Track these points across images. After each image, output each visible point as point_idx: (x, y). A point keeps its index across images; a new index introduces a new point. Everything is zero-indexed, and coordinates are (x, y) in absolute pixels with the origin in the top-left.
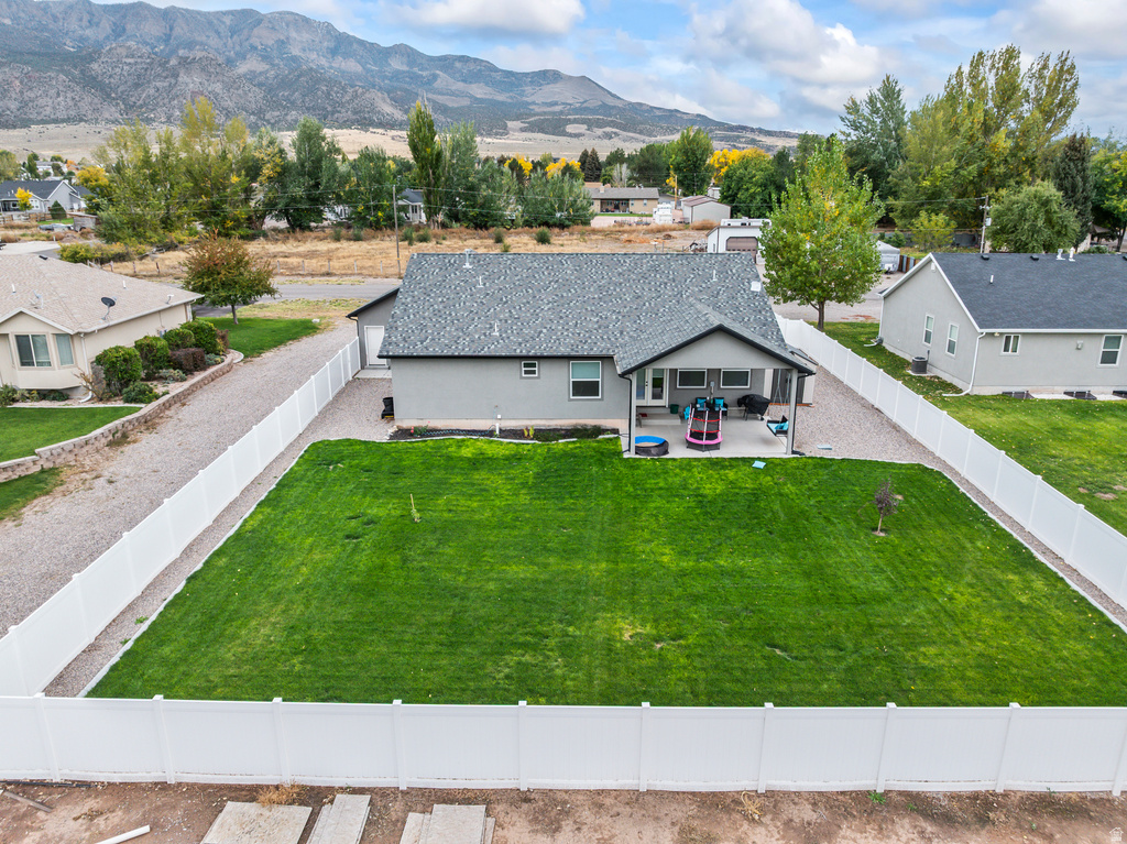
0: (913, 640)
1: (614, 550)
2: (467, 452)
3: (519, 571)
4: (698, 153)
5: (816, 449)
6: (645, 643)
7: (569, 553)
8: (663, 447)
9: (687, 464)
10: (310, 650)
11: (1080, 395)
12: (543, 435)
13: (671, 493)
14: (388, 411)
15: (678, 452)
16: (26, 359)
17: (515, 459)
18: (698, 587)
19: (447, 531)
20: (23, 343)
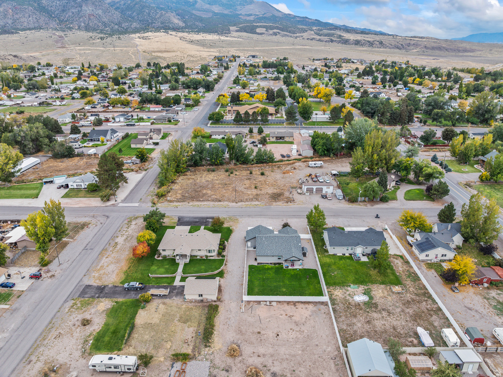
0: (306, 291)
1: (283, 282)
2: (266, 267)
3: (275, 284)
4: (308, 108)
5: (306, 267)
6: (285, 291)
7: (279, 282)
8: (288, 267)
9: (290, 269)
10: (261, 291)
11: (344, 254)
12: (275, 264)
13: (288, 274)
14: (256, 259)
15: (290, 268)
16: (209, 252)
17: (272, 268)
18: (290, 286)
19: (268, 279)
20: (209, 251)
